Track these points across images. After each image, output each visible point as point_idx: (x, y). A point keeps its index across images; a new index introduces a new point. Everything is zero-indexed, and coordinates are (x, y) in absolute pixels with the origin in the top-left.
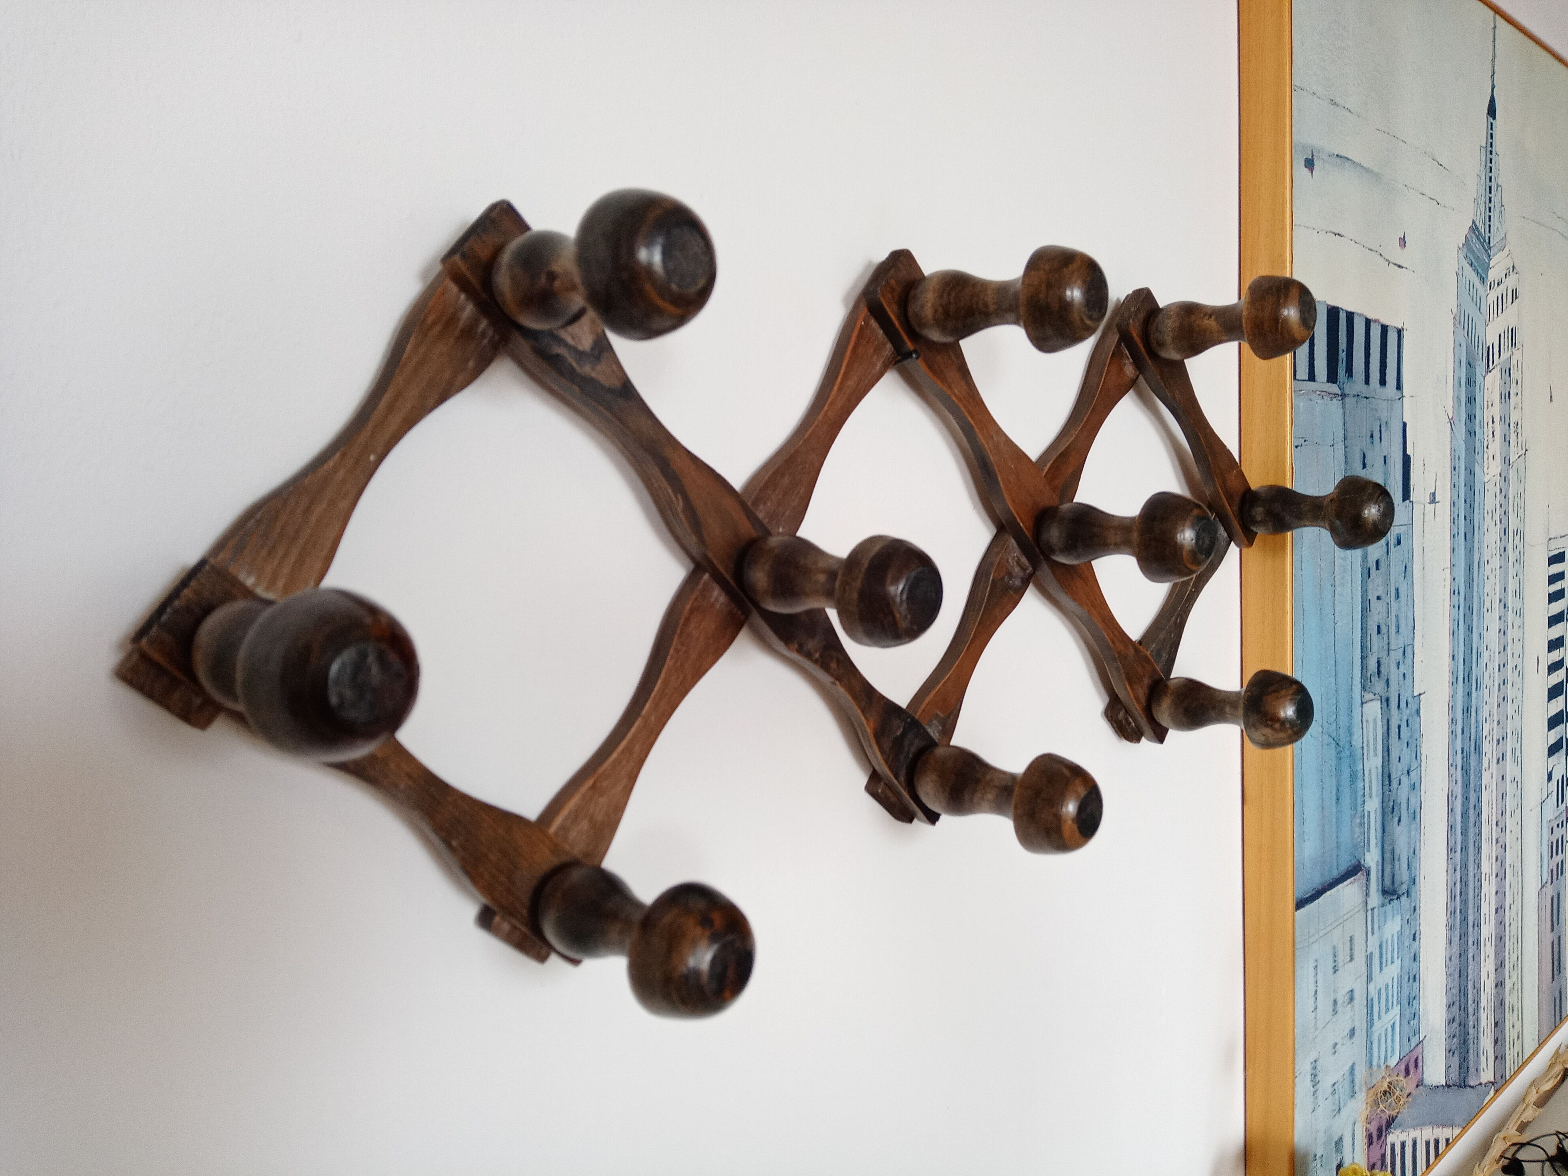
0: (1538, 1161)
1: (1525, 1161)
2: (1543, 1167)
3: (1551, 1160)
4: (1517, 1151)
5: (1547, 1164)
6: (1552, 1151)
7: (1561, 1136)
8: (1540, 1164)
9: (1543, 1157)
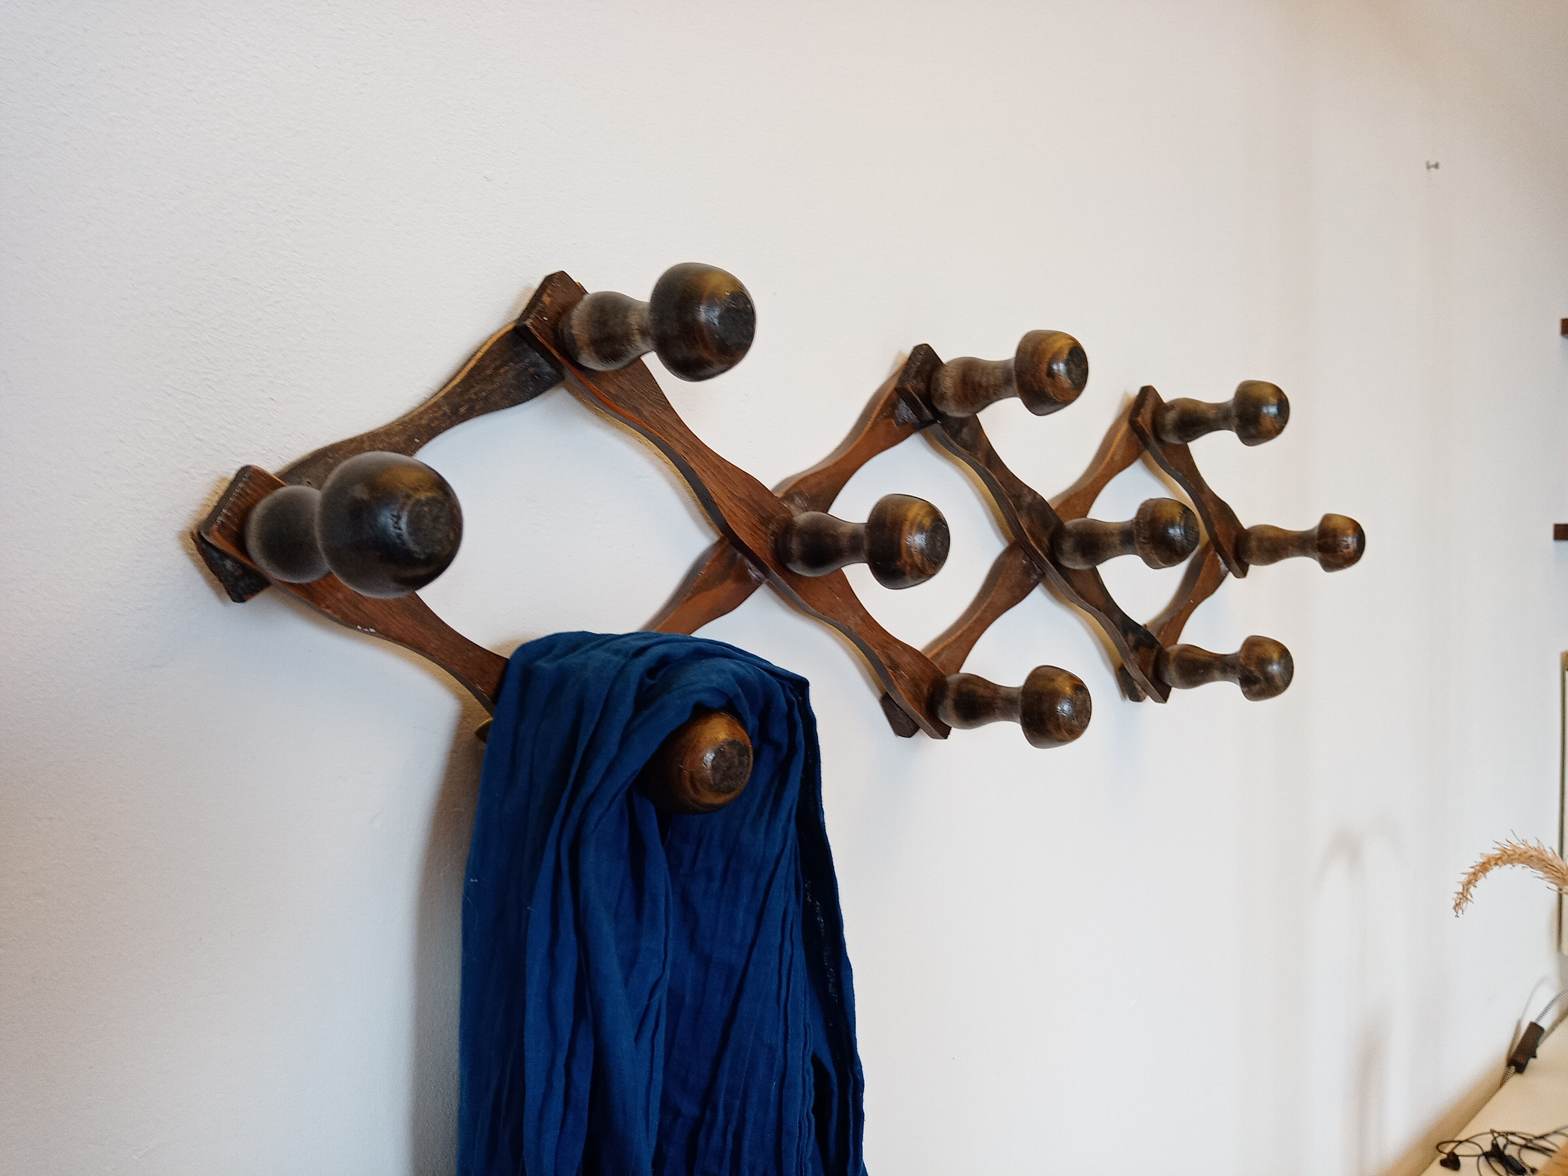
0: (1474, 1156)
1: (1461, 1156)
2: (1478, 1160)
3: (1487, 1155)
4: (1456, 1146)
5: (1483, 1159)
6: (1488, 1148)
7: (1496, 1135)
8: (1476, 1158)
9: (1480, 1152)
